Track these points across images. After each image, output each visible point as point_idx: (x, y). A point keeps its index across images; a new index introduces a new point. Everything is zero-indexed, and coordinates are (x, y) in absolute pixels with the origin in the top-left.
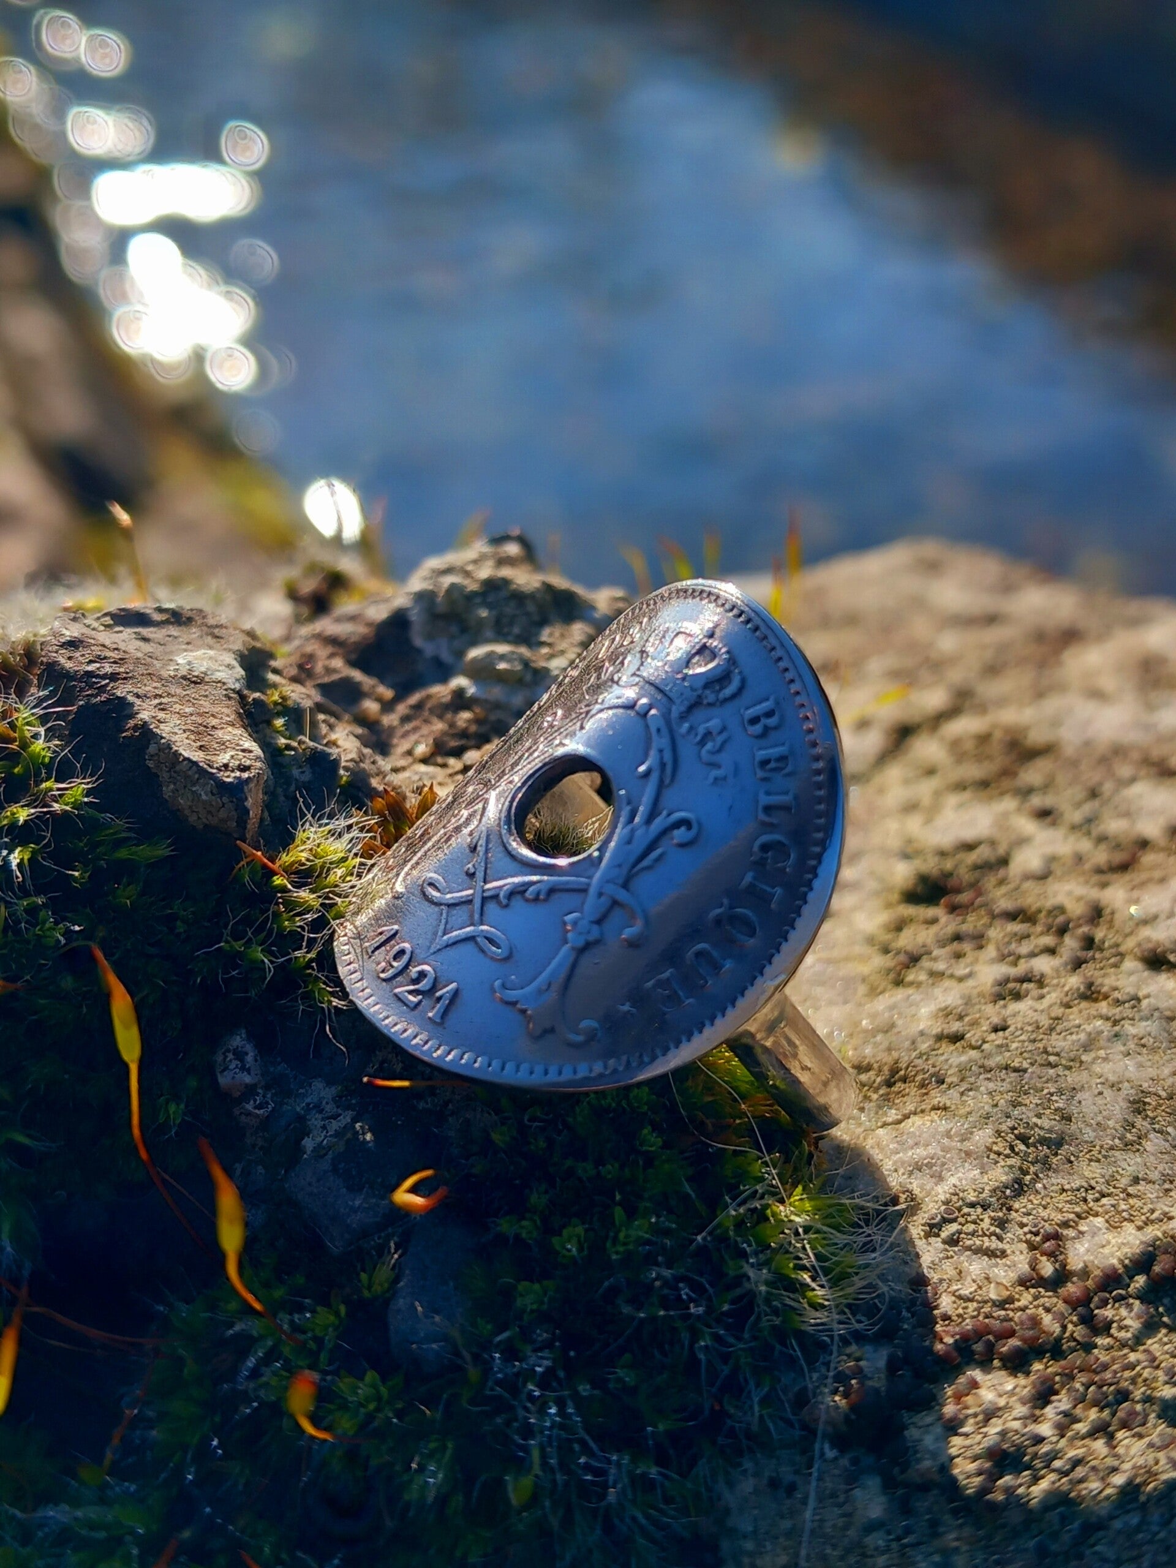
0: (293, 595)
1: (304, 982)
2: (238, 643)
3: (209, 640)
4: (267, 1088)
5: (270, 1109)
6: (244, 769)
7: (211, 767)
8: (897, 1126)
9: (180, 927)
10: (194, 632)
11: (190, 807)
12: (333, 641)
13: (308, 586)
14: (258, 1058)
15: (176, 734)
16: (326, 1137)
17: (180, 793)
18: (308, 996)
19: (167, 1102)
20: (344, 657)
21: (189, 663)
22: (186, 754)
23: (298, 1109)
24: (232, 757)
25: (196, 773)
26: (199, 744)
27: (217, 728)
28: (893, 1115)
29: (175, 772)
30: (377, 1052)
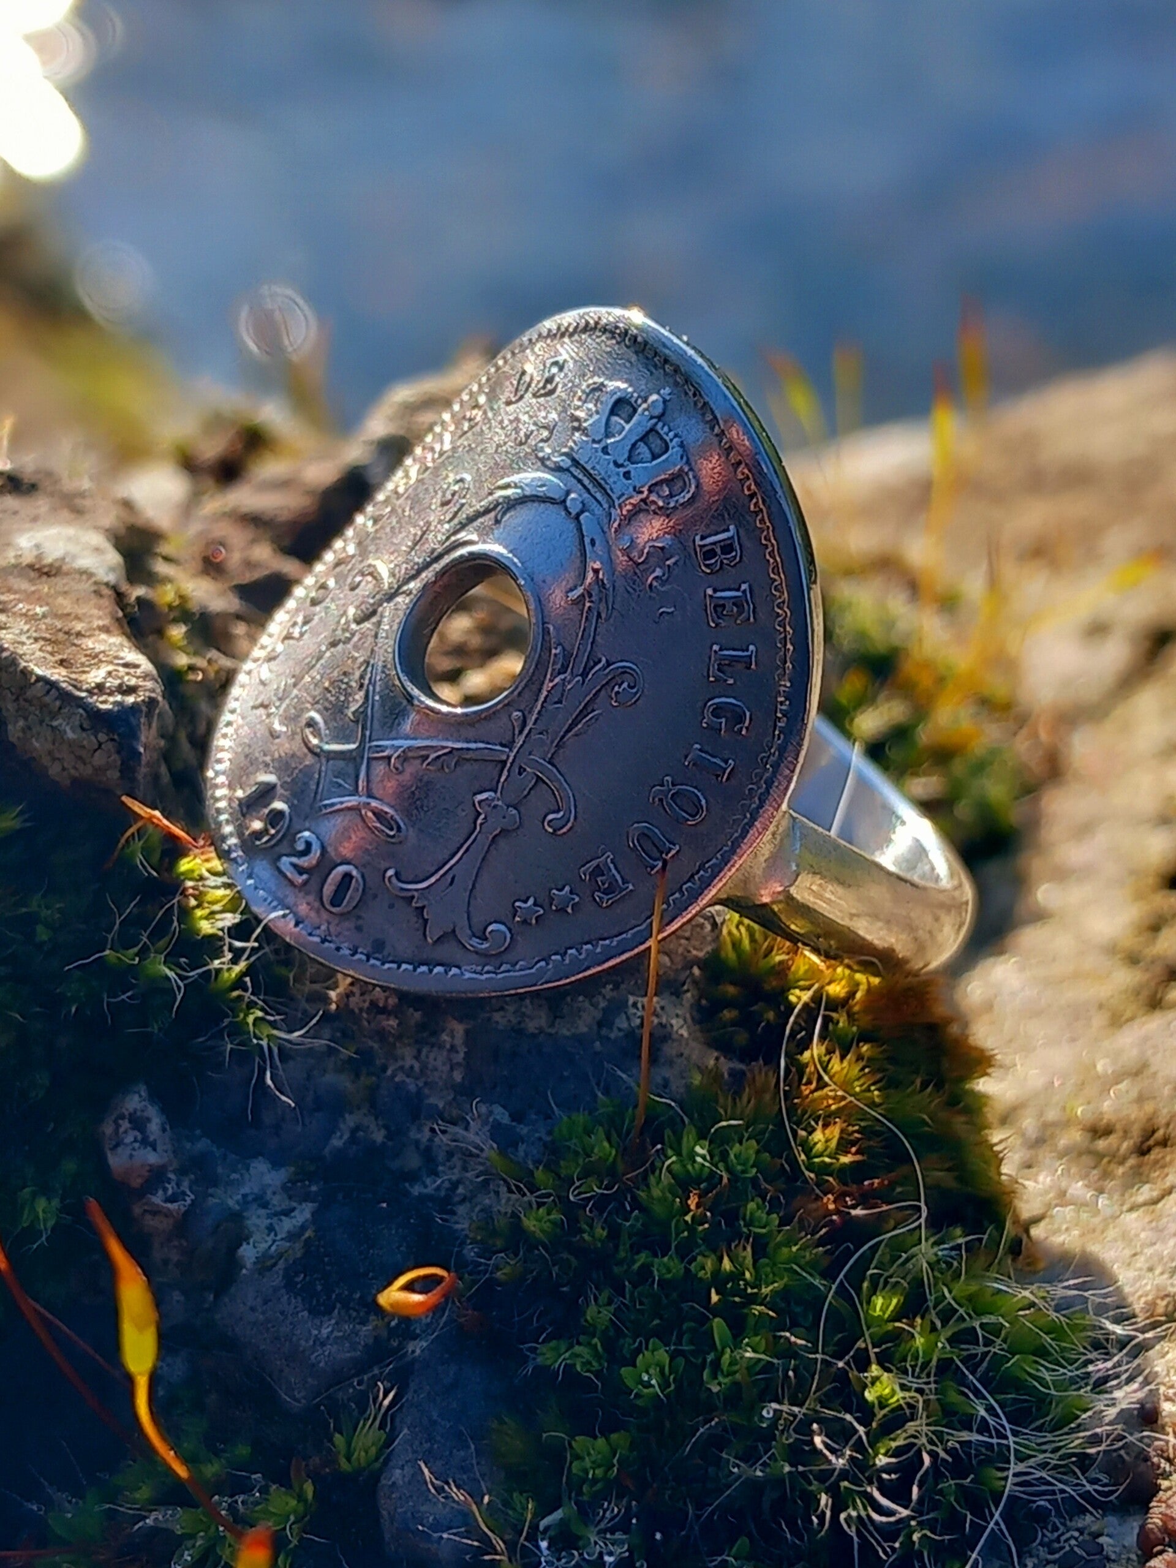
0: (189, 464)
1: (232, 1010)
2: (110, 518)
3: (65, 514)
4: (182, 1172)
5: (189, 1201)
6: (131, 690)
7: (80, 690)
8: (1153, 1207)
9: (42, 934)
10: (41, 504)
11: (50, 753)
12: (254, 521)
13: (212, 449)
14: (168, 1127)
15: (23, 644)
16: (274, 1241)
17: (34, 731)
18: (238, 1030)
19: (34, 1195)
20: (273, 542)
21: (37, 546)
22: (39, 671)
23: (231, 1203)
24: (109, 673)
25: (56, 699)
26: (59, 657)
27: (84, 636)
28: (1146, 1192)
29: (26, 700)
30: (347, 1116)
